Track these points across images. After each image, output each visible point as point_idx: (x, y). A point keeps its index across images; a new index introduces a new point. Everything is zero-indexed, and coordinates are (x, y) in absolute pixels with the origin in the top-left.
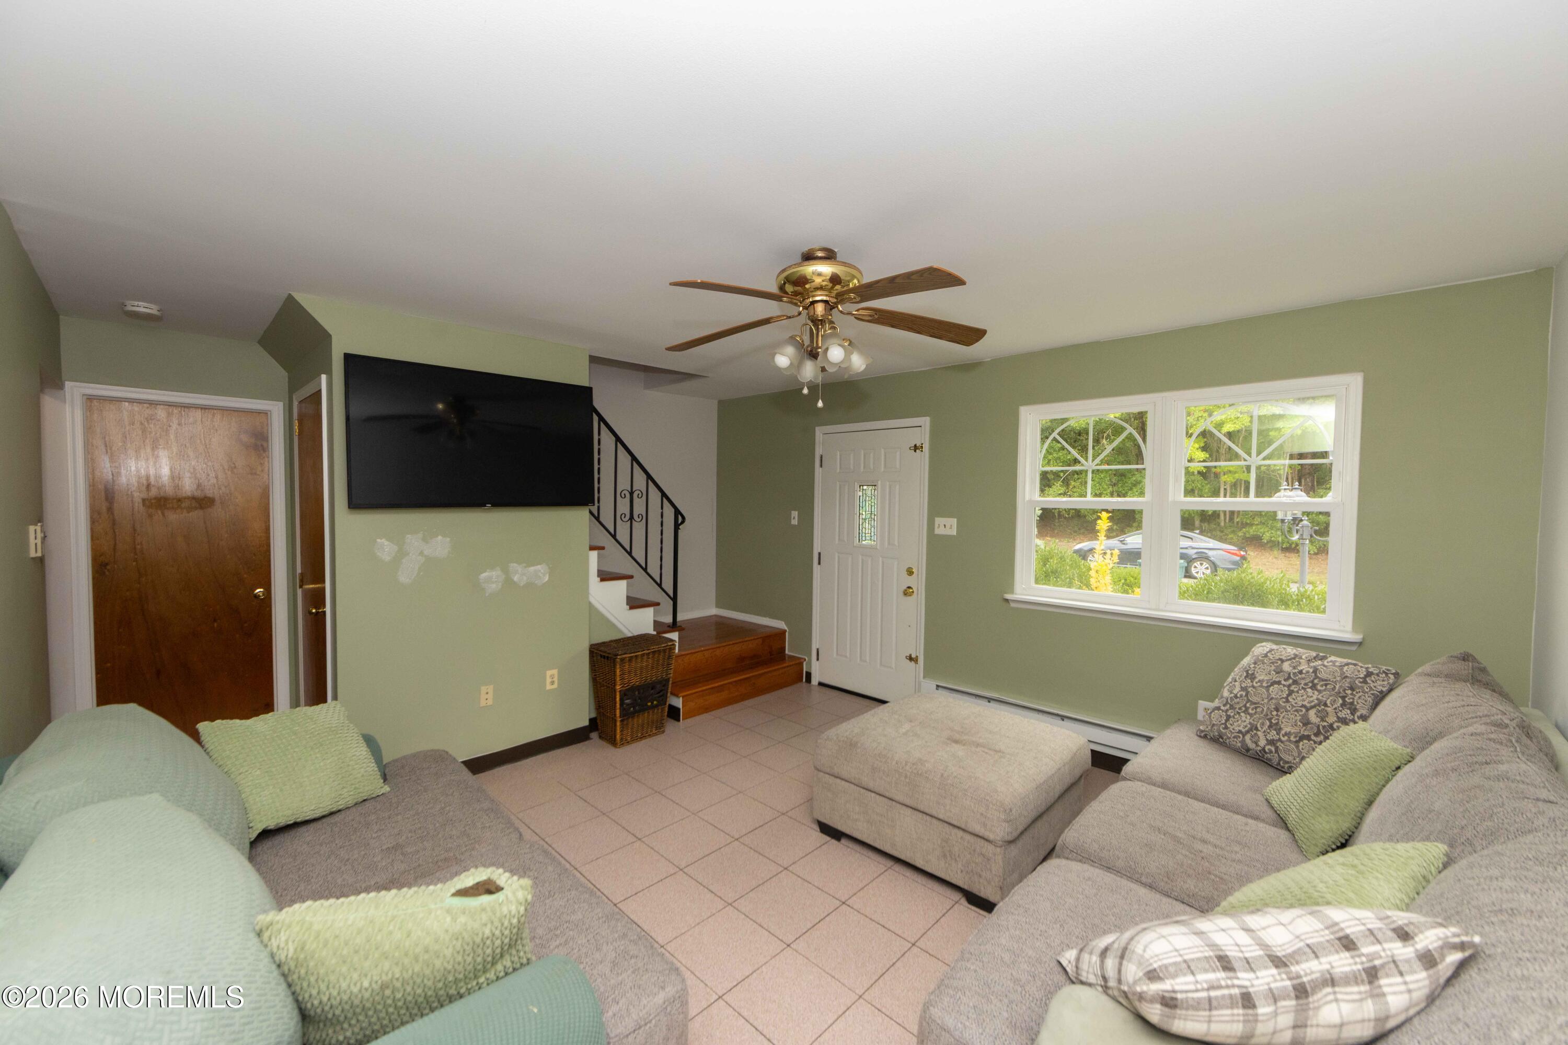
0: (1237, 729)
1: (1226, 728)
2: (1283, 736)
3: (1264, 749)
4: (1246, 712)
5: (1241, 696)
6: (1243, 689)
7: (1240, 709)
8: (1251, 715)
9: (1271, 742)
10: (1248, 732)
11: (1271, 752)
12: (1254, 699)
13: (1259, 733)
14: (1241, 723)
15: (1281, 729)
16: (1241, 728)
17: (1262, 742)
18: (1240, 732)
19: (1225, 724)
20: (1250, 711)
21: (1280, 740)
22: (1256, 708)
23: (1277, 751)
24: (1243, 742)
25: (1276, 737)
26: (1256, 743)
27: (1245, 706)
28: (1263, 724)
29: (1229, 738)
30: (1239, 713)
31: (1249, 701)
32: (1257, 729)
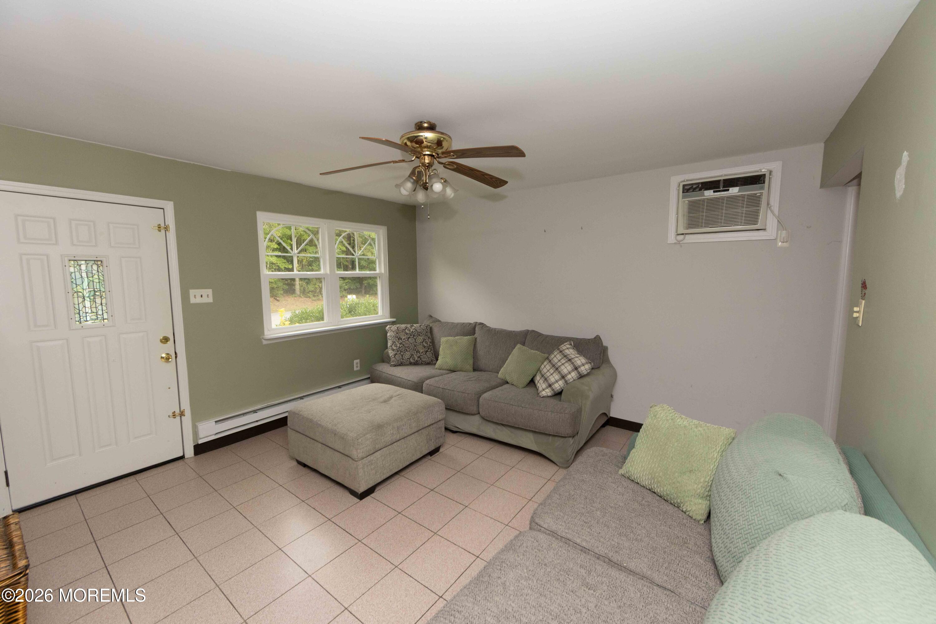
0: (407, 358)
1: (403, 359)
2: (421, 353)
3: (417, 361)
4: (407, 351)
5: (402, 346)
6: (401, 344)
7: (404, 351)
8: (409, 351)
9: (419, 357)
10: (410, 357)
11: (419, 360)
12: (407, 346)
13: (414, 356)
14: (407, 355)
15: (420, 352)
16: (408, 357)
17: (416, 359)
18: (408, 358)
19: (402, 358)
20: (408, 350)
21: (421, 355)
22: (409, 348)
23: (421, 359)
24: (410, 361)
25: (420, 355)
26: (414, 360)
27: (405, 349)
28: (414, 353)
29: (405, 362)
30: (405, 352)
31: (405, 347)
32: (413, 355)
